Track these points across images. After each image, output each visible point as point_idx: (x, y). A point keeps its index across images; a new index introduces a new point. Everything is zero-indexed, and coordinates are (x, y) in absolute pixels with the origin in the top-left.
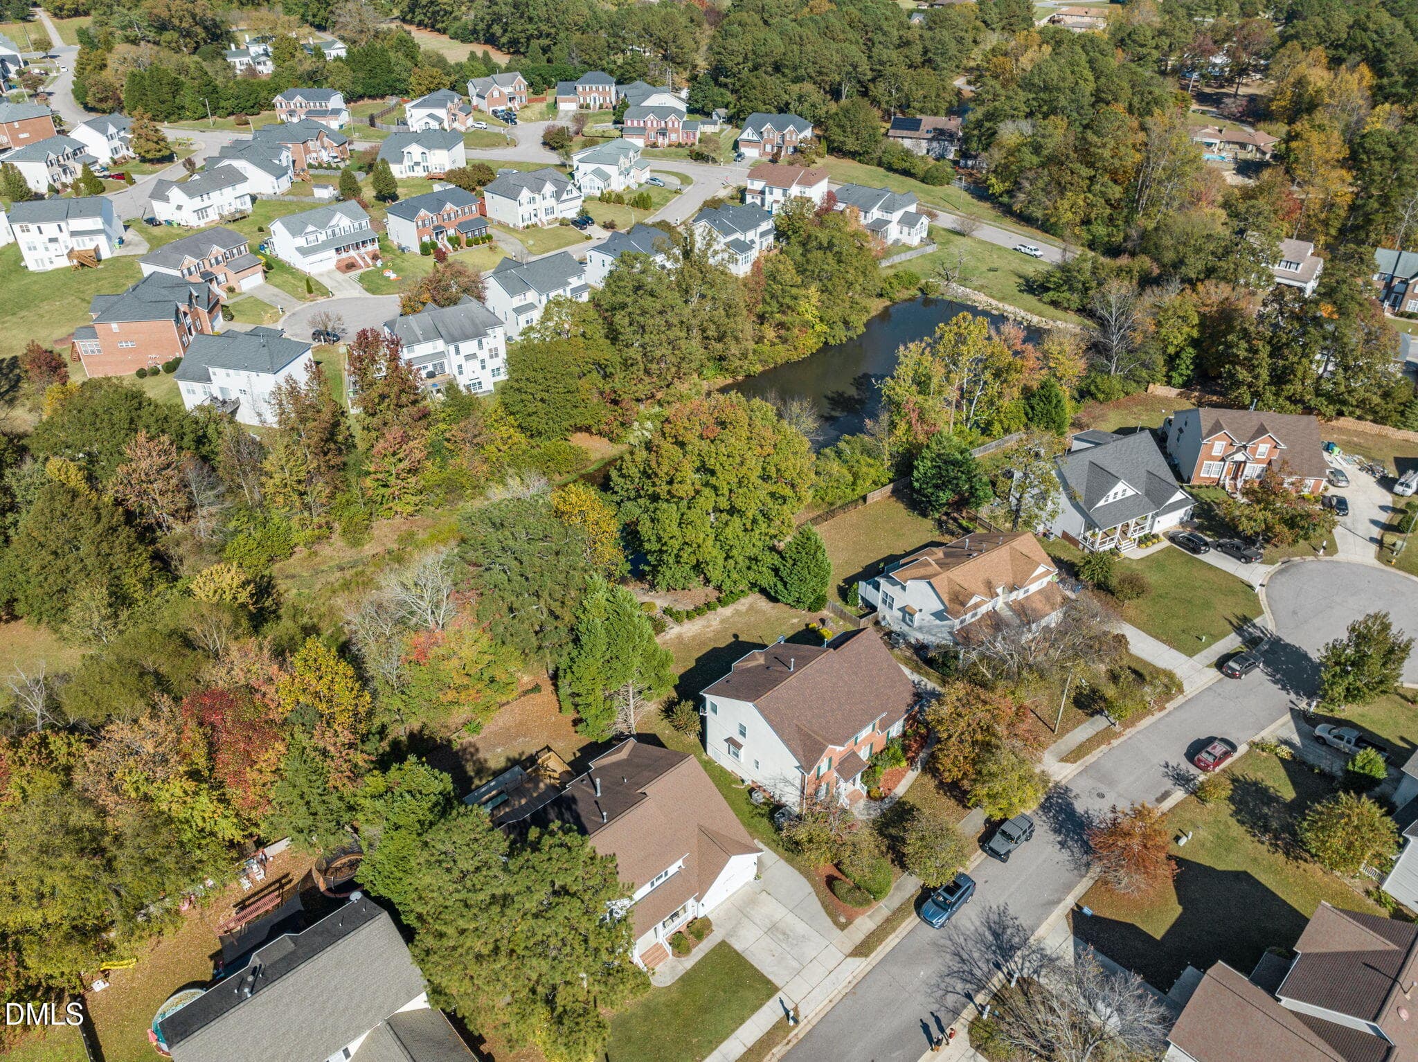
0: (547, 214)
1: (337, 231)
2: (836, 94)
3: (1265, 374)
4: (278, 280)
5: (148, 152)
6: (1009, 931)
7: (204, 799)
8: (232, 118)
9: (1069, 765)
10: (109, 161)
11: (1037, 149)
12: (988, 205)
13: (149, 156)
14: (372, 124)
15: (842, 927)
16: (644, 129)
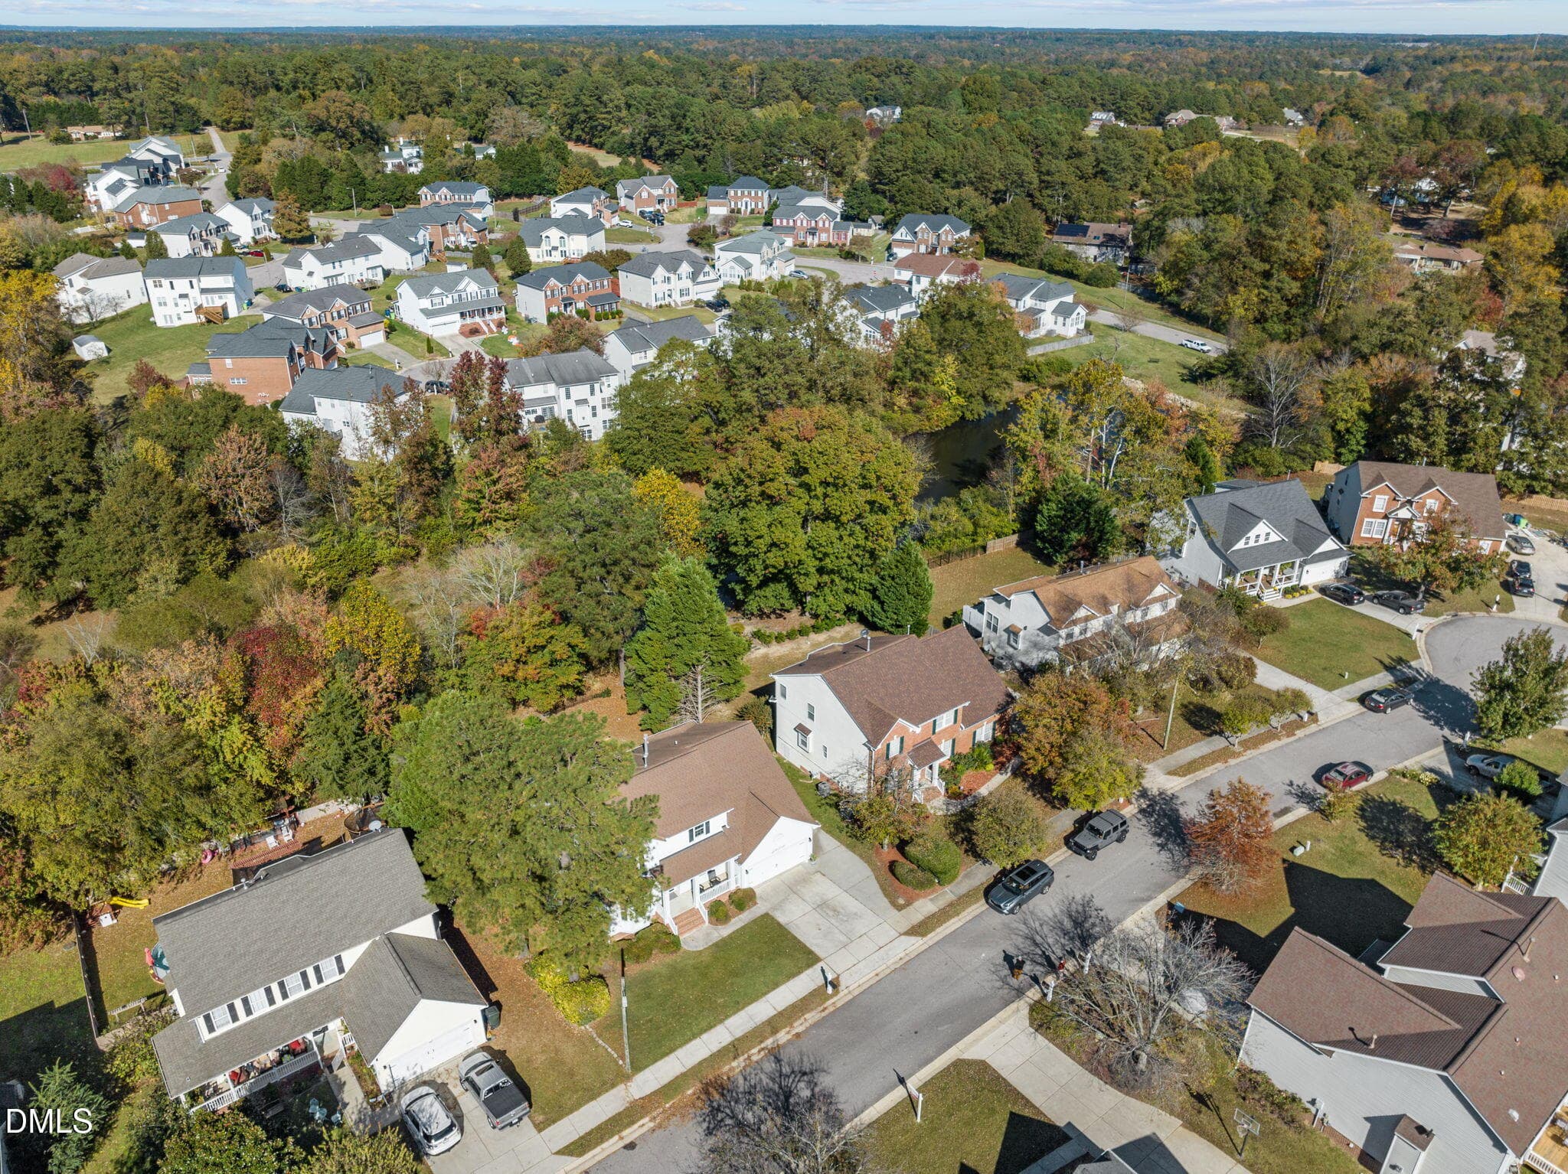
0: (682, 295)
1: (464, 295)
2: (998, 199)
3: (1441, 442)
4: (400, 340)
5: (289, 231)
6: (1091, 920)
7: (235, 729)
8: (376, 210)
9: (1175, 778)
10: (250, 240)
11: (1207, 246)
12: (1157, 306)
13: (290, 236)
14: (516, 219)
15: (900, 908)
16: (793, 228)
